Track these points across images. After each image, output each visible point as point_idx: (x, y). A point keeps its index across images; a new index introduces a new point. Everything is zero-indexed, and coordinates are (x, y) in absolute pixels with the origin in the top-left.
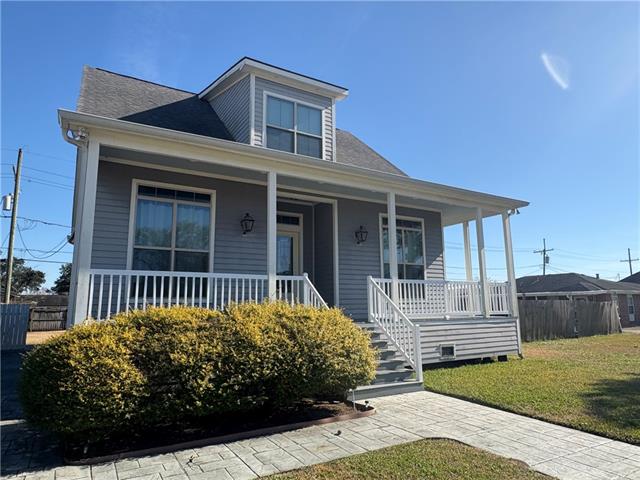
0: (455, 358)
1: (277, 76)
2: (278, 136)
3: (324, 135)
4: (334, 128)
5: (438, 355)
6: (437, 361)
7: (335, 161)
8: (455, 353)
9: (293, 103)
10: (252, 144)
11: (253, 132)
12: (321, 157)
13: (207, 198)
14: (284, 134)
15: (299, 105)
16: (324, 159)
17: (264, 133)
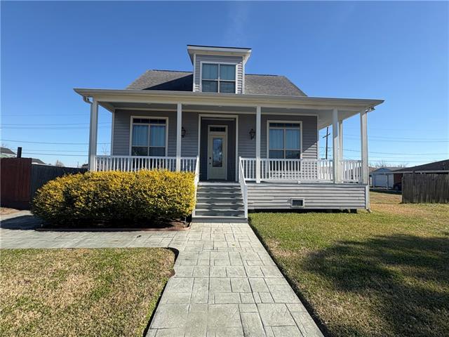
0: (304, 206)
1: (207, 51)
2: (209, 85)
3: (237, 79)
4: (244, 74)
5: (289, 204)
6: (289, 208)
7: (244, 93)
8: (304, 204)
9: (217, 65)
10: (194, 91)
11: (194, 85)
12: (235, 92)
13: (164, 121)
14: (212, 83)
15: (221, 65)
16: (236, 93)
17: (201, 84)
